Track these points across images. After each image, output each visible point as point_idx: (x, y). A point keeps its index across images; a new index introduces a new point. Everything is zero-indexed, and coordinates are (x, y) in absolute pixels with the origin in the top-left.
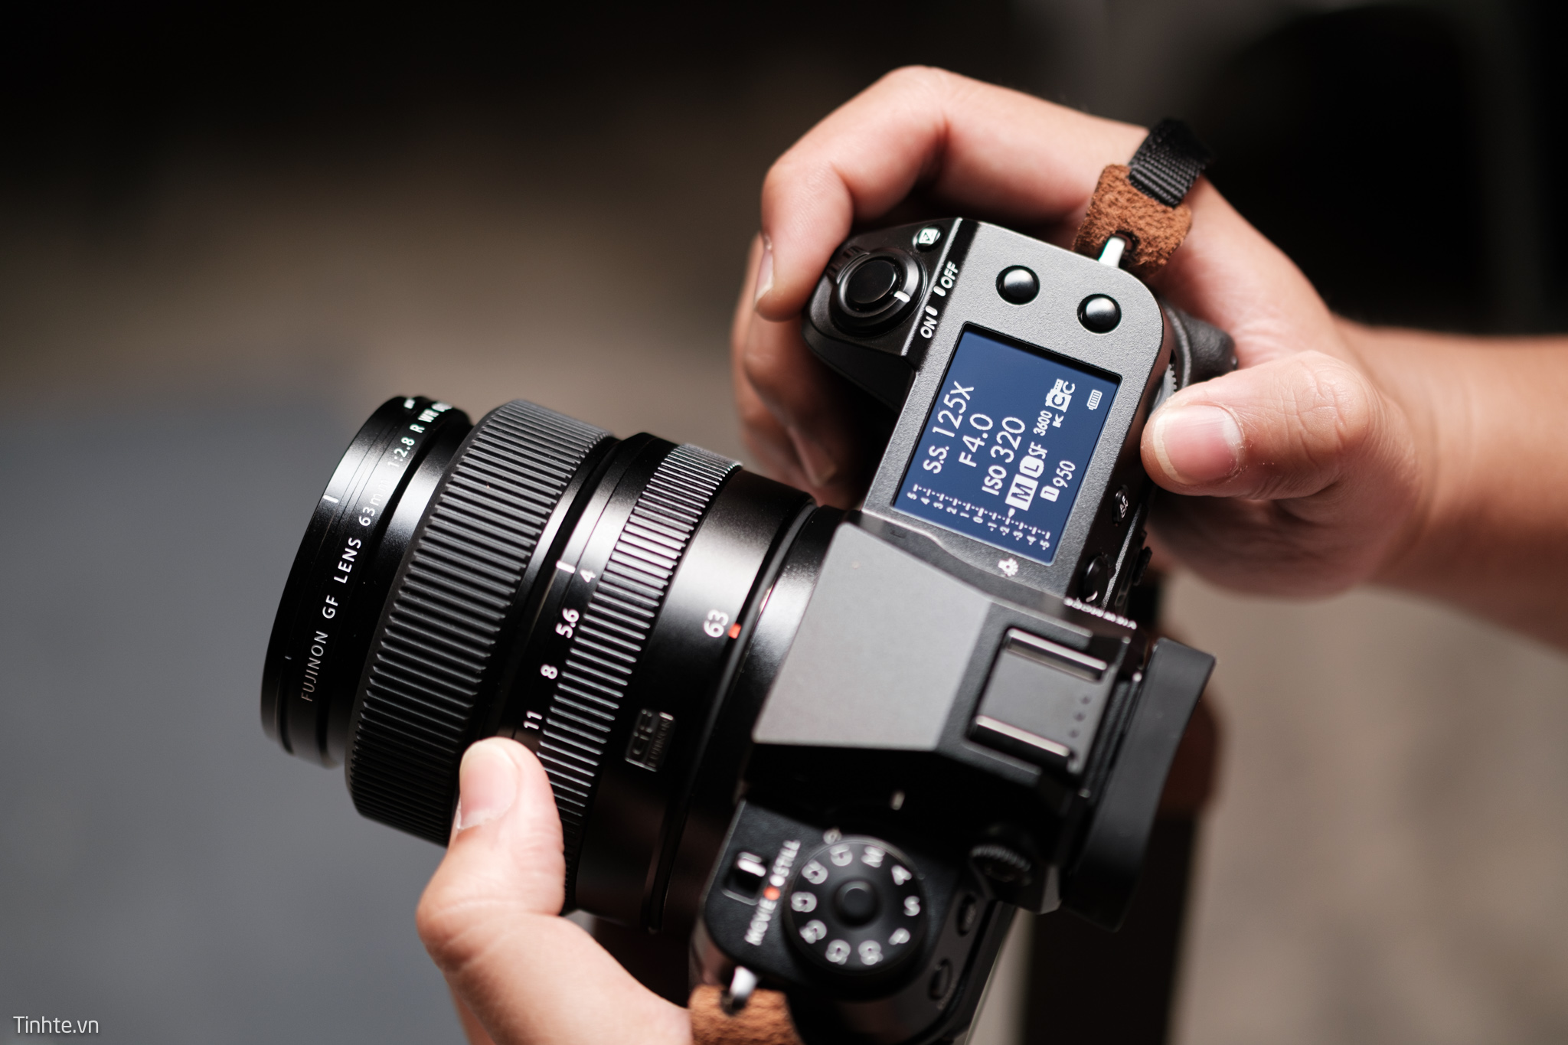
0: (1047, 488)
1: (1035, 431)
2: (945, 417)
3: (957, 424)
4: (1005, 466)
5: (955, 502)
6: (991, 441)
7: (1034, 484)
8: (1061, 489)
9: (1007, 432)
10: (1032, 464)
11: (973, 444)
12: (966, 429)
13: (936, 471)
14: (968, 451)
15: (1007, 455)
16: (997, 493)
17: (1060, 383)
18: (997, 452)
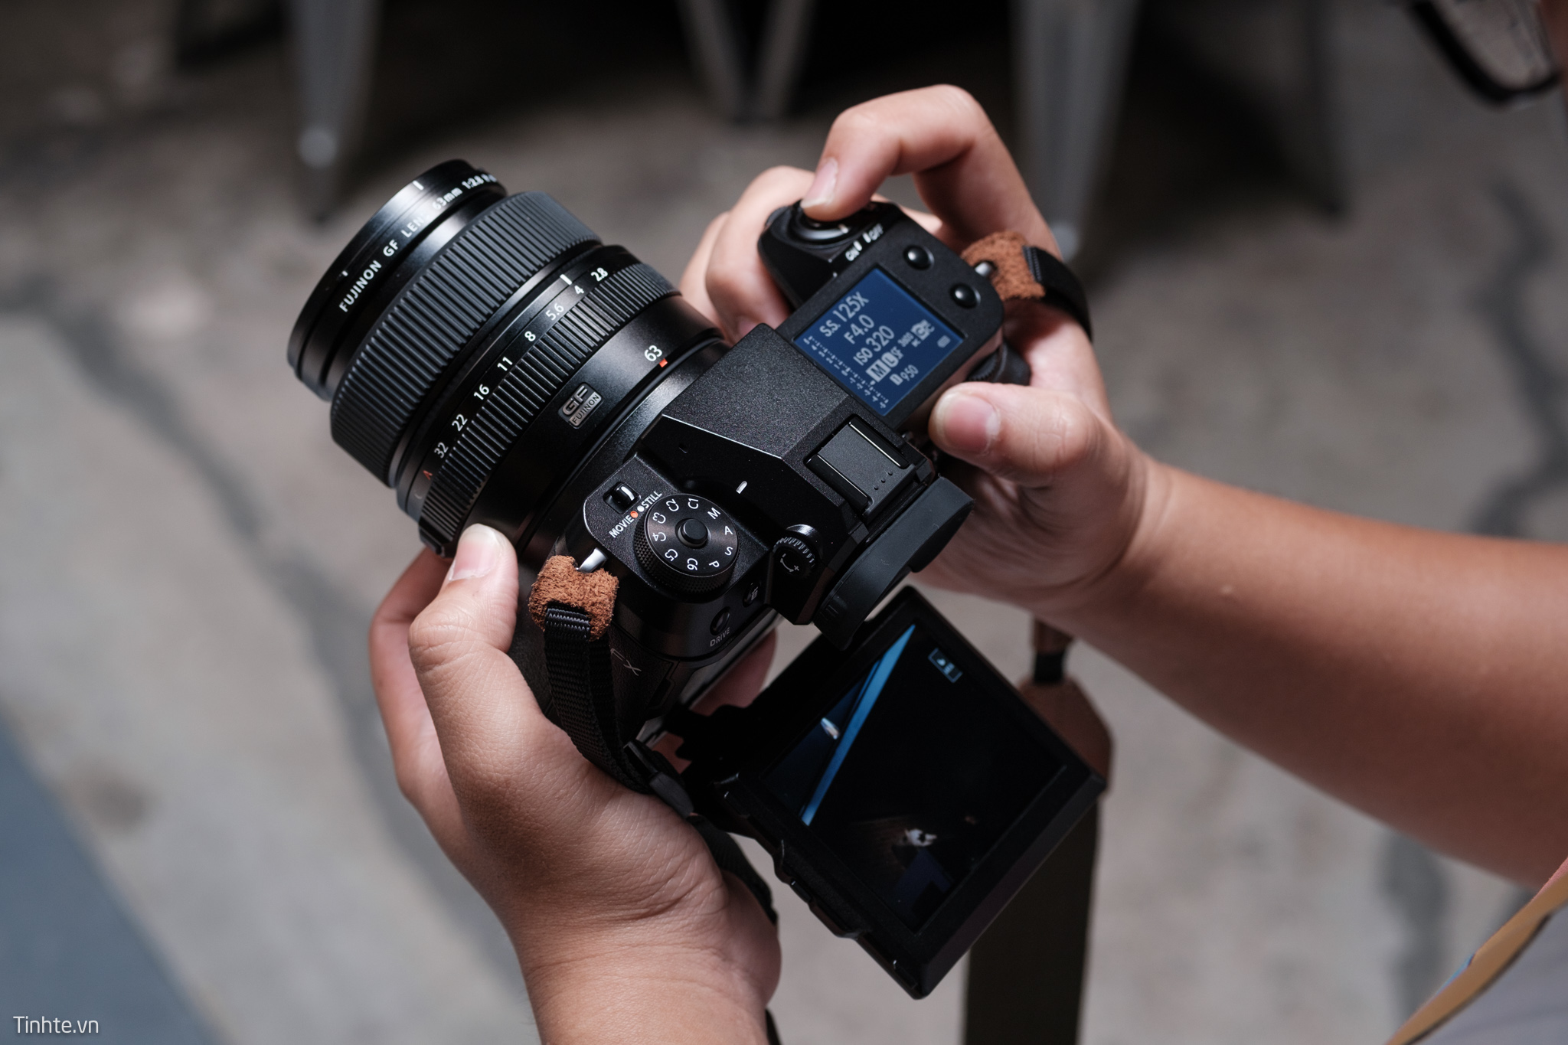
0: (895, 376)
1: (900, 341)
2: (844, 308)
3: (851, 315)
4: (874, 352)
5: (833, 357)
6: (869, 334)
7: (888, 370)
8: (905, 380)
9: (881, 334)
10: (891, 358)
11: (857, 331)
12: (855, 320)
13: (827, 335)
14: (852, 333)
15: (876, 347)
16: (862, 364)
17: (925, 323)
18: (870, 342)
